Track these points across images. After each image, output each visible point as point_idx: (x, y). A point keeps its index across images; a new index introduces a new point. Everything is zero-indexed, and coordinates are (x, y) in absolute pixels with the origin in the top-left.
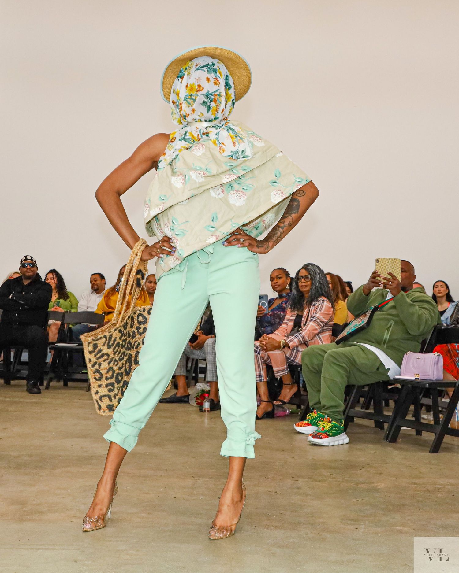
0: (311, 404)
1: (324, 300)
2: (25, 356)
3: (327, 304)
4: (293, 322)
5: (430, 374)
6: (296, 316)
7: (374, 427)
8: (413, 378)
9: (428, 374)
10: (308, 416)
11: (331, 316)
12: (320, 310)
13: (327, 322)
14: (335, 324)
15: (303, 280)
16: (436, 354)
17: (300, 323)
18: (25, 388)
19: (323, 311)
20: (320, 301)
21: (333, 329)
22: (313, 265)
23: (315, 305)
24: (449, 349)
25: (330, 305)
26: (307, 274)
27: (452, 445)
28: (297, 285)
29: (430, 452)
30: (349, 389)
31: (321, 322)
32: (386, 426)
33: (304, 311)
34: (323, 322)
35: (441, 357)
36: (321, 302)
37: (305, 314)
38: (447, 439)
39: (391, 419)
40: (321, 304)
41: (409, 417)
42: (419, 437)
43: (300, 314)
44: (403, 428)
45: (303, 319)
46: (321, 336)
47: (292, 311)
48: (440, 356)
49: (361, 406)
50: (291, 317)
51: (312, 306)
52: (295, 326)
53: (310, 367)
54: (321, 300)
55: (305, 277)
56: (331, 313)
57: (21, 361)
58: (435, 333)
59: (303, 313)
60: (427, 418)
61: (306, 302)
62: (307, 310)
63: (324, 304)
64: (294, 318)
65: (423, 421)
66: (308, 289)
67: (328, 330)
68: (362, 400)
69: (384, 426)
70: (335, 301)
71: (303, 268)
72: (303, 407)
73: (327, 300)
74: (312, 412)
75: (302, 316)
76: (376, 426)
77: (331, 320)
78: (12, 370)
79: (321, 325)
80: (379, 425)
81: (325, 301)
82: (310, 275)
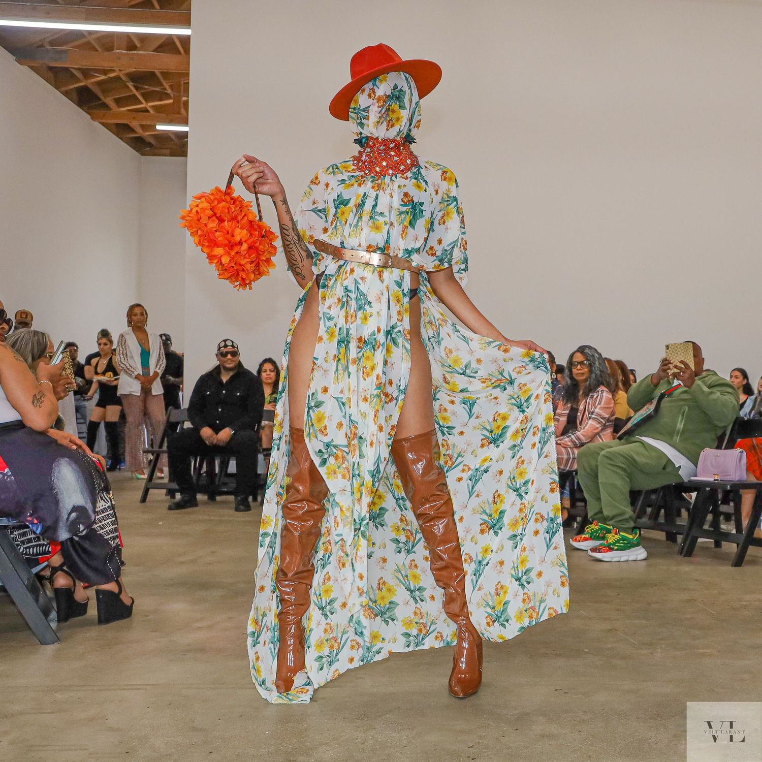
0: (590, 515)
1: (603, 391)
2: (232, 467)
3: (608, 395)
4: (566, 417)
5: (731, 473)
6: (569, 409)
7: (665, 539)
8: (711, 479)
9: (729, 474)
10: (587, 528)
11: (612, 409)
12: (600, 403)
13: (609, 417)
14: (617, 419)
15: (579, 367)
16: (739, 450)
17: (576, 417)
18: (234, 506)
19: (604, 405)
20: (598, 391)
21: (614, 424)
22: (590, 348)
23: (592, 397)
24: (754, 444)
25: (610, 396)
26: (584, 360)
27: (757, 557)
28: (571, 371)
29: (732, 566)
30: (634, 495)
31: (601, 418)
32: (680, 538)
33: (579, 404)
34: (605, 418)
35: (745, 454)
36: (600, 392)
37: (581, 407)
38: (752, 550)
39: (686, 529)
40: (600, 395)
41: (706, 527)
42: (718, 549)
43: (575, 406)
44: (700, 540)
45: (579, 414)
46: (601, 434)
47: (565, 405)
48: (742, 452)
49: (648, 517)
50: (564, 410)
51: (589, 398)
52: (568, 422)
53: (588, 470)
54: (600, 391)
55: (581, 363)
56: (612, 405)
57: (228, 472)
58: (736, 426)
59: (578, 405)
60: (728, 527)
61: (583, 393)
62: (583, 403)
63: (604, 394)
64: (568, 412)
65: (722, 531)
66: (584, 377)
67: (609, 426)
68: (649, 510)
69: (676, 538)
70: (615, 390)
71: (577, 351)
72: (579, 519)
73: (607, 390)
74: (591, 523)
75: (577, 410)
76: (667, 539)
77: (613, 414)
78: (217, 483)
79: (602, 422)
80: (671, 537)
81: (605, 392)
82: (587, 360)
